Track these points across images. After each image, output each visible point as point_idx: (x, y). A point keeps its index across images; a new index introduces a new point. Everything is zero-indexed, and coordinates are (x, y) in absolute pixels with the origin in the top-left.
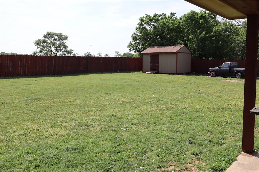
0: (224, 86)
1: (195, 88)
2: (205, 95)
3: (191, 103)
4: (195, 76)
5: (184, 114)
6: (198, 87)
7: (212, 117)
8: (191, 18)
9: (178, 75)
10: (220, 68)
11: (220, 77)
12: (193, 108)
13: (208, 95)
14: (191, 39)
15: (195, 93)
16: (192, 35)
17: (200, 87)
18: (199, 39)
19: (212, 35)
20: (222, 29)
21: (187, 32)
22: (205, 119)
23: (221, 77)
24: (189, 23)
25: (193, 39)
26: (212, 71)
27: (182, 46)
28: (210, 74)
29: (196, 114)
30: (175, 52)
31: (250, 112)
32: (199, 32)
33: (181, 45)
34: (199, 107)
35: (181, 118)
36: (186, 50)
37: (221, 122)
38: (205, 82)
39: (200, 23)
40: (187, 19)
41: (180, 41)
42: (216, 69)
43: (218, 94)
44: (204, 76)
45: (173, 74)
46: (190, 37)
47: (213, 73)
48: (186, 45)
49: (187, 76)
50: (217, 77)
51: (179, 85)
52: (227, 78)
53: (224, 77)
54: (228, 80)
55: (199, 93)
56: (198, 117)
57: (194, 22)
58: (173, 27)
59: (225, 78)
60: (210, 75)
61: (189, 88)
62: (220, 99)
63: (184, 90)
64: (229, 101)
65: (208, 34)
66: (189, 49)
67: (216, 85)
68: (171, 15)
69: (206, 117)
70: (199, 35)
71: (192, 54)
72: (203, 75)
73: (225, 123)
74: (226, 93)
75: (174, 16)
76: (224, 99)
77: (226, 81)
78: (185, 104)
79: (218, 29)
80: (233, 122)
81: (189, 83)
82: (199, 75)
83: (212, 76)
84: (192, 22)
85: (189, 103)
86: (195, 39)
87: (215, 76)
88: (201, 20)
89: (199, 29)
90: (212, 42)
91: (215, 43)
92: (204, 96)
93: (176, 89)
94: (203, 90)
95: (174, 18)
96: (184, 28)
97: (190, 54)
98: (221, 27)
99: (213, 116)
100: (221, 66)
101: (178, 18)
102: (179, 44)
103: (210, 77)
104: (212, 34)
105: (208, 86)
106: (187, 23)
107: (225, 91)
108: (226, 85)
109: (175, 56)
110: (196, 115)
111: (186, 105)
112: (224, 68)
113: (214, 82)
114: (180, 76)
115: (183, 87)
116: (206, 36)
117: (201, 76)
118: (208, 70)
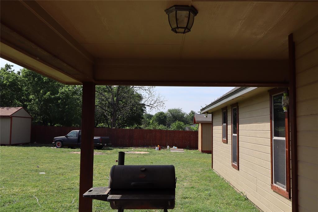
0: (70, 160)
1: (33, 165)
2: (45, 173)
3: (24, 186)
4: (35, 147)
5: (10, 203)
6: (38, 163)
7: (48, 203)
8: (32, 74)
9: (12, 147)
10: (67, 137)
11: (67, 148)
12: (24, 193)
13: (48, 172)
14: (31, 100)
15: (31, 171)
16: (34, 95)
17: (40, 162)
18: (43, 101)
19: (58, 97)
20: (70, 91)
21: (26, 91)
22: (39, 207)
23: (69, 148)
24: (29, 80)
25: (34, 100)
26: (57, 141)
27: (20, 108)
28: (55, 144)
29: (28, 200)
30: (9, 115)
31: (83, 196)
32: (43, 91)
33: (19, 106)
34: (34, 191)
35: (4, 209)
36: (25, 114)
37: (59, 209)
38: (47, 155)
39: (44, 81)
40: (27, 75)
41: (16, 101)
42: (62, 139)
43: (61, 170)
44: (47, 148)
45: (5, 145)
46: (31, 97)
47: (59, 143)
48: (25, 107)
49: (25, 148)
50: (64, 149)
51: (11, 161)
52: (76, 150)
53: (72, 148)
54: (76, 151)
55: (36, 171)
56: (30, 205)
57: (37, 79)
58: (7, 82)
59: (73, 150)
60: (55, 146)
61: (25, 165)
62: (62, 178)
63: (17, 167)
64: (72, 180)
65: (54, 95)
66: (29, 113)
67: (60, 159)
68: (6, 67)
69: (41, 204)
70: (42, 96)
71: (32, 119)
72: (46, 146)
73: (64, 209)
74: (71, 169)
75: (11, 69)
76: (67, 178)
77: (74, 153)
78: (15, 188)
79: (65, 90)
80: (74, 206)
81: (26, 158)
82: (41, 146)
83: (57, 148)
84: (34, 79)
85: (21, 186)
86: (37, 100)
87: (61, 147)
88: (45, 78)
89: (42, 88)
90: (58, 105)
91: (62, 106)
92: (43, 174)
93: (5, 167)
94: (44, 166)
95: (9, 71)
96: (22, 86)
97: (30, 119)
98: (68, 89)
99: (49, 201)
100: (68, 135)
101: (16, 72)
102: (15, 105)
103: (55, 148)
104: (58, 95)
105: (51, 161)
106: (27, 79)
107: (71, 166)
108: (72, 158)
109: (9, 120)
110: (27, 202)
111: (16, 190)
112: (72, 137)
113: (59, 155)
114: (14, 148)
115: (16, 164)
116: (51, 98)
117: (44, 147)
118: (53, 139)
